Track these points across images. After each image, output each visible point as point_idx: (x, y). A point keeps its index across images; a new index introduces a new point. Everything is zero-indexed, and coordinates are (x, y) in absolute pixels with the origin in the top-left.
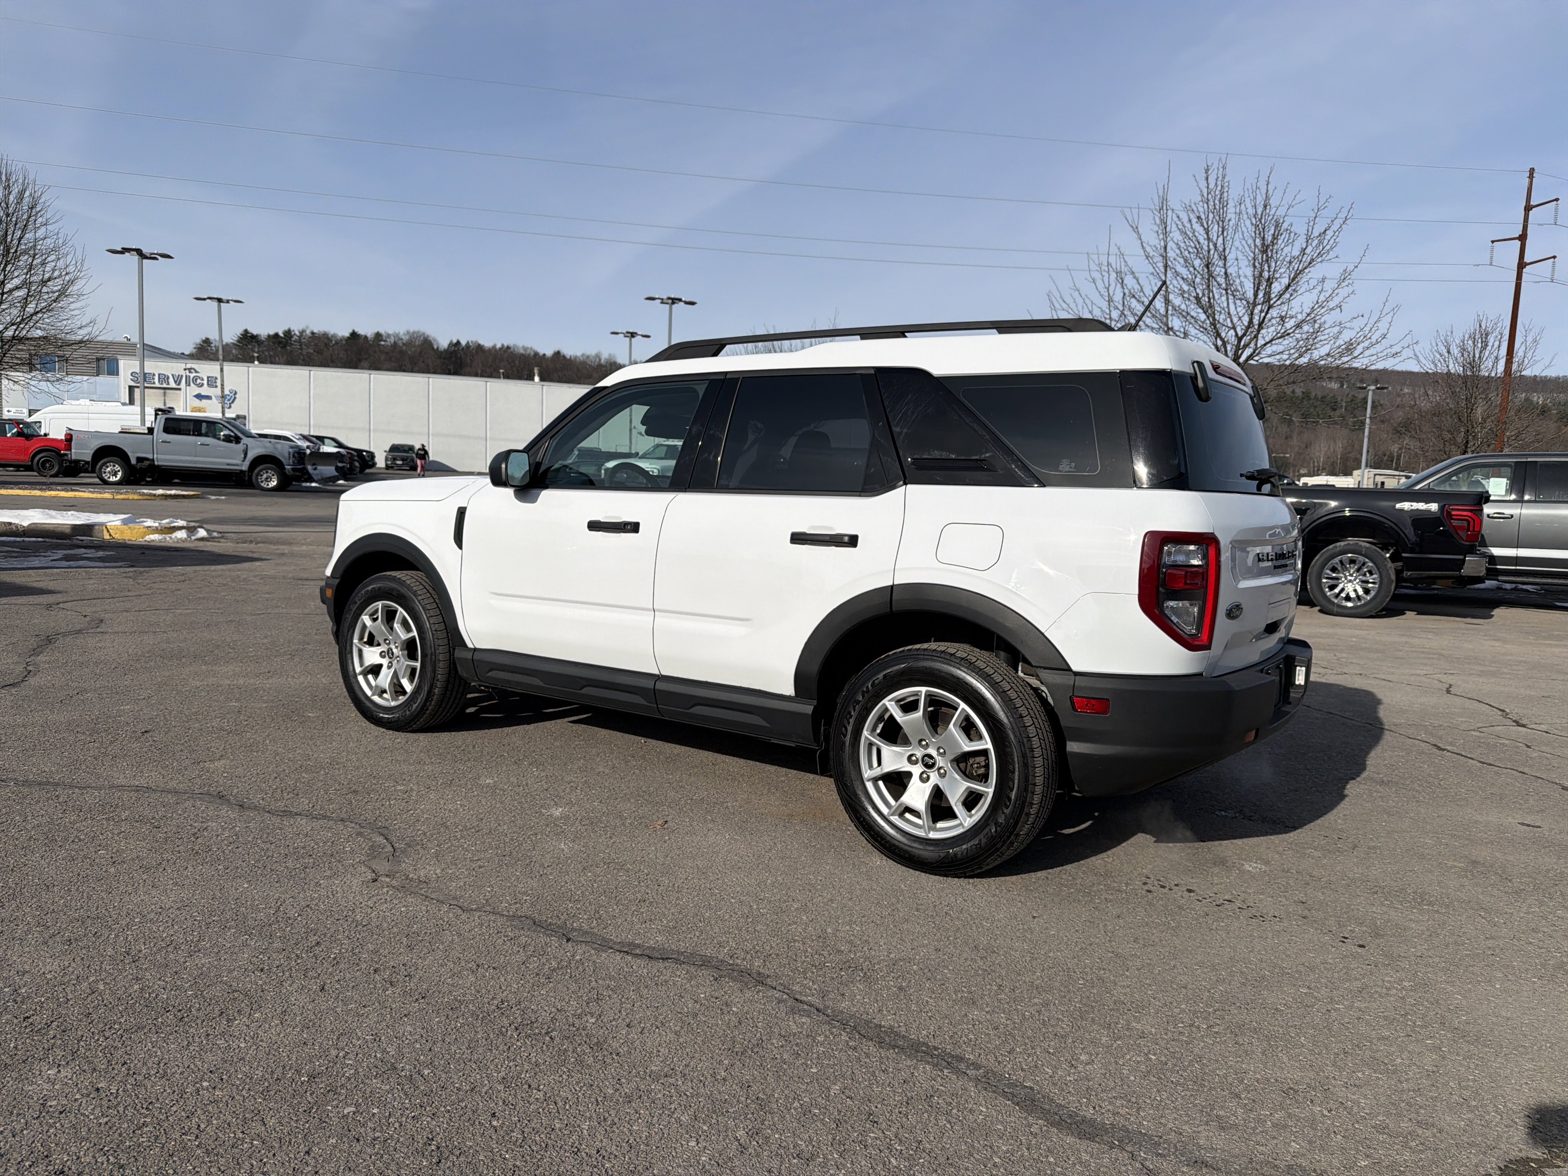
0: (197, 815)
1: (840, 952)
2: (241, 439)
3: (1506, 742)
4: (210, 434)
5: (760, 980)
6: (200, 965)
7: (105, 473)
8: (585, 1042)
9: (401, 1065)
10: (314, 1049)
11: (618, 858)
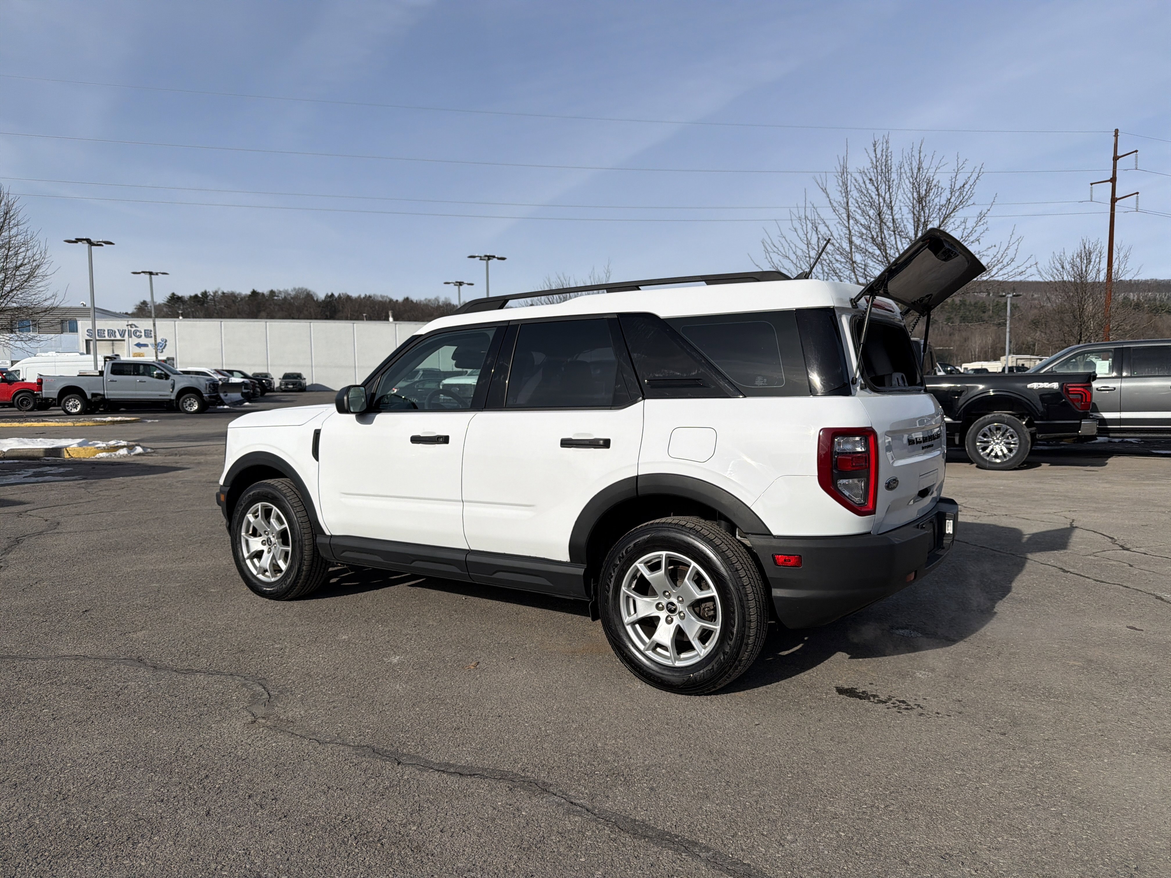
0: (121, 676)
1: (606, 761)
2: (169, 376)
3: (1115, 563)
4: (146, 373)
5: (544, 789)
6: (114, 800)
7: (68, 406)
8: (408, 846)
9: (265, 874)
10: (198, 864)
11: (440, 695)
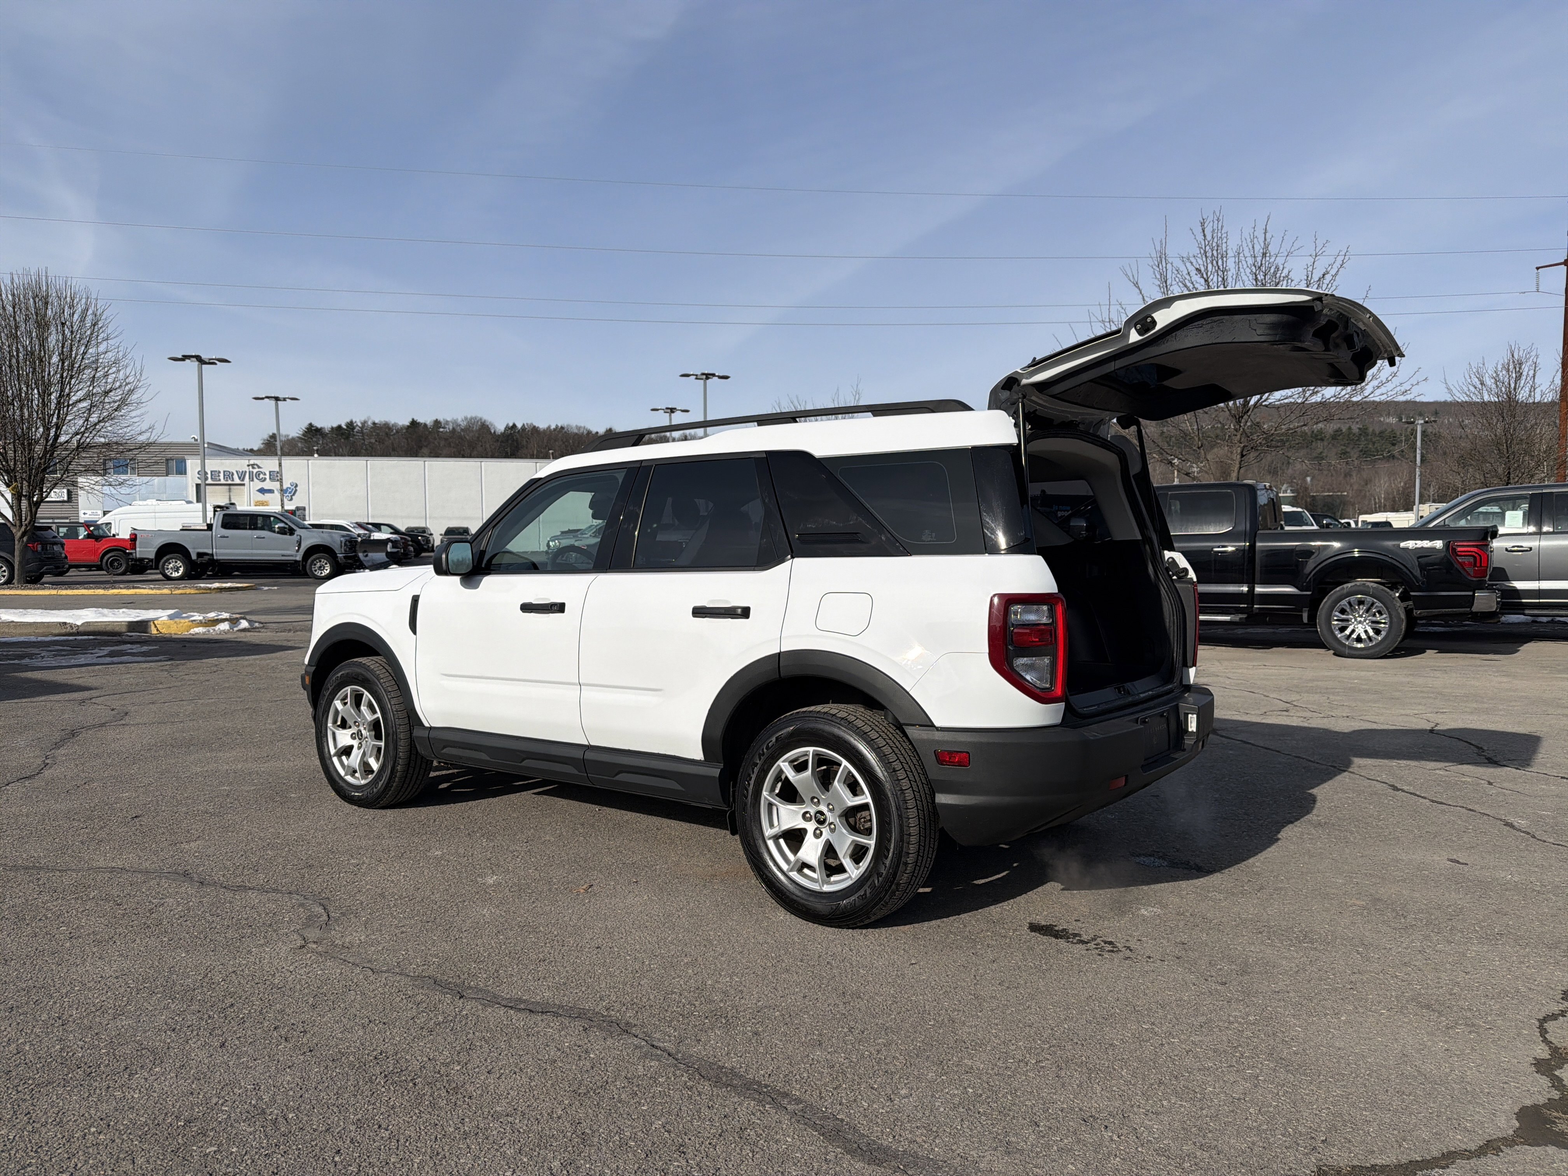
0: (159, 892)
1: (711, 1001)
2: (295, 530)
3: (1469, 779)
4: (266, 527)
5: (626, 1029)
6: (119, 1027)
7: (168, 569)
8: (444, 1087)
9: (270, 1110)
10: (198, 1098)
11: (533, 922)
